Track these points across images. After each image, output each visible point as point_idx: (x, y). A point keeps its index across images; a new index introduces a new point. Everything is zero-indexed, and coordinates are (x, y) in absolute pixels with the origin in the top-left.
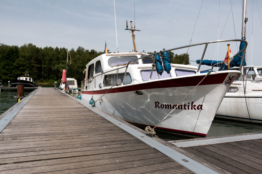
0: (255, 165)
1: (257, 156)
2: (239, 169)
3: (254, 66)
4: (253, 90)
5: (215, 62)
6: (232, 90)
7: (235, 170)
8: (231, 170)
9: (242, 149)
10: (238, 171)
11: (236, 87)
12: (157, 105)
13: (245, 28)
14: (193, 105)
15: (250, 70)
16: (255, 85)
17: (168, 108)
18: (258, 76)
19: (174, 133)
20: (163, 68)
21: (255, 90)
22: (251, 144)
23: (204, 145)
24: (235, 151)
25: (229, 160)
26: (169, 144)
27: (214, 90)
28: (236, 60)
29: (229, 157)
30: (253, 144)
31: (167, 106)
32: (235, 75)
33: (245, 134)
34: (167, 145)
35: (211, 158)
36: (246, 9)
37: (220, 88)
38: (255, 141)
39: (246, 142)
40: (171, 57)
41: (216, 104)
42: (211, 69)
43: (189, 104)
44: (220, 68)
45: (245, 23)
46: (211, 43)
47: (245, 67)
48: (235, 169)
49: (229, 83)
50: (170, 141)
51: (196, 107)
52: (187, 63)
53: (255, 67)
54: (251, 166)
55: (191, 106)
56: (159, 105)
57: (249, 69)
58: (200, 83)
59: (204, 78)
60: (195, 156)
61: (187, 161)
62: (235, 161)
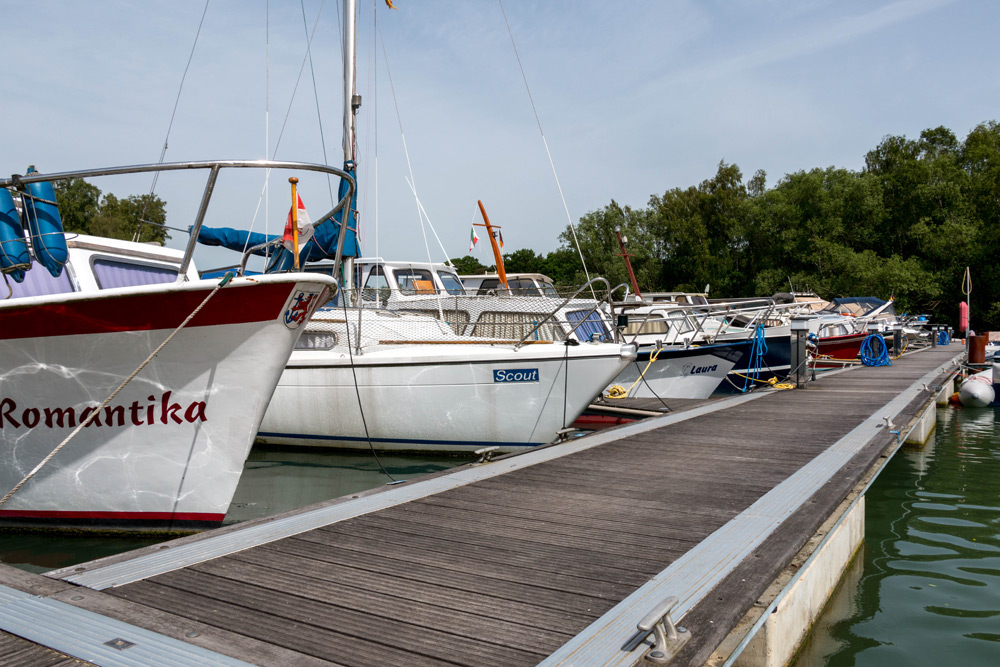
0: (373, 602)
1: (383, 569)
2: (321, 631)
3: (383, 261)
4: (381, 342)
5: (258, 239)
6: (317, 340)
7: (310, 636)
8: (296, 641)
9: (336, 552)
10: (321, 636)
11: (329, 332)
12: (7, 415)
13: (353, 129)
14: (169, 406)
15: (372, 273)
16: (388, 325)
17: (60, 423)
18: (398, 293)
19: (89, 529)
20: (31, 249)
21: (387, 343)
22: (368, 531)
23: (205, 564)
24: (314, 563)
25: (291, 602)
26: (53, 586)
27: (245, 343)
28: (329, 237)
29: (293, 592)
30: (373, 527)
31: (55, 417)
32: (318, 290)
33: (351, 496)
34: (41, 589)
35: (226, 610)
36: (355, 63)
37: (268, 338)
38: (381, 518)
39: (353, 525)
40: (86, 203)
41: (259, 396)
42: (240, 263)
43: (152, 403)
44: (272, 264)
45: (354, 113)
46: (228, 166)
47: (357, 261)
48: (311, 633)
49: (300, 319)
50: (59, 571)
51: (180, 414)
52: (158, 235)
53: (388, 265)
54: (362, 607)
55: (160, 407)
56: (17, 415)
57: (370, 268)
58: (190, 317)
59: (206, 300)
60: (163, 614)
61: (128, 644)
62: (313, 600)
